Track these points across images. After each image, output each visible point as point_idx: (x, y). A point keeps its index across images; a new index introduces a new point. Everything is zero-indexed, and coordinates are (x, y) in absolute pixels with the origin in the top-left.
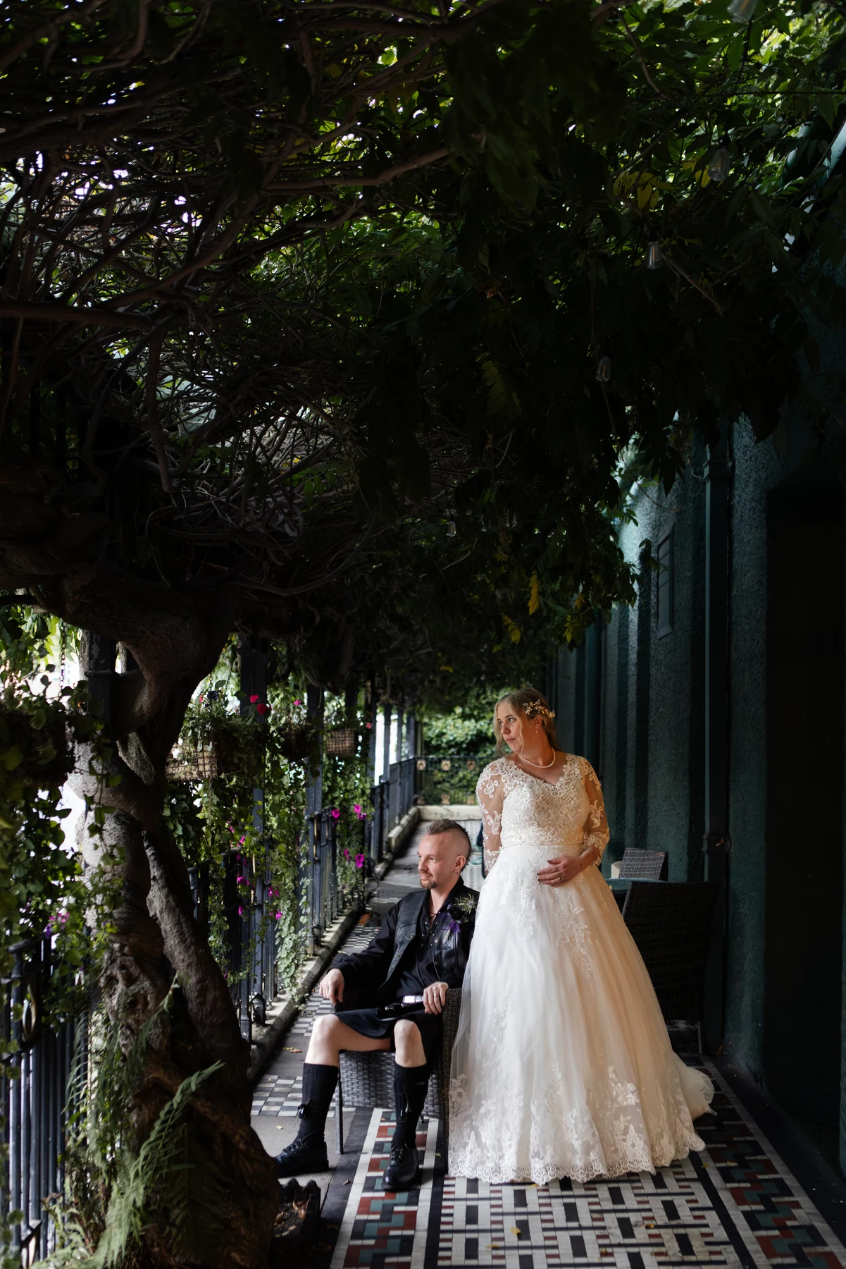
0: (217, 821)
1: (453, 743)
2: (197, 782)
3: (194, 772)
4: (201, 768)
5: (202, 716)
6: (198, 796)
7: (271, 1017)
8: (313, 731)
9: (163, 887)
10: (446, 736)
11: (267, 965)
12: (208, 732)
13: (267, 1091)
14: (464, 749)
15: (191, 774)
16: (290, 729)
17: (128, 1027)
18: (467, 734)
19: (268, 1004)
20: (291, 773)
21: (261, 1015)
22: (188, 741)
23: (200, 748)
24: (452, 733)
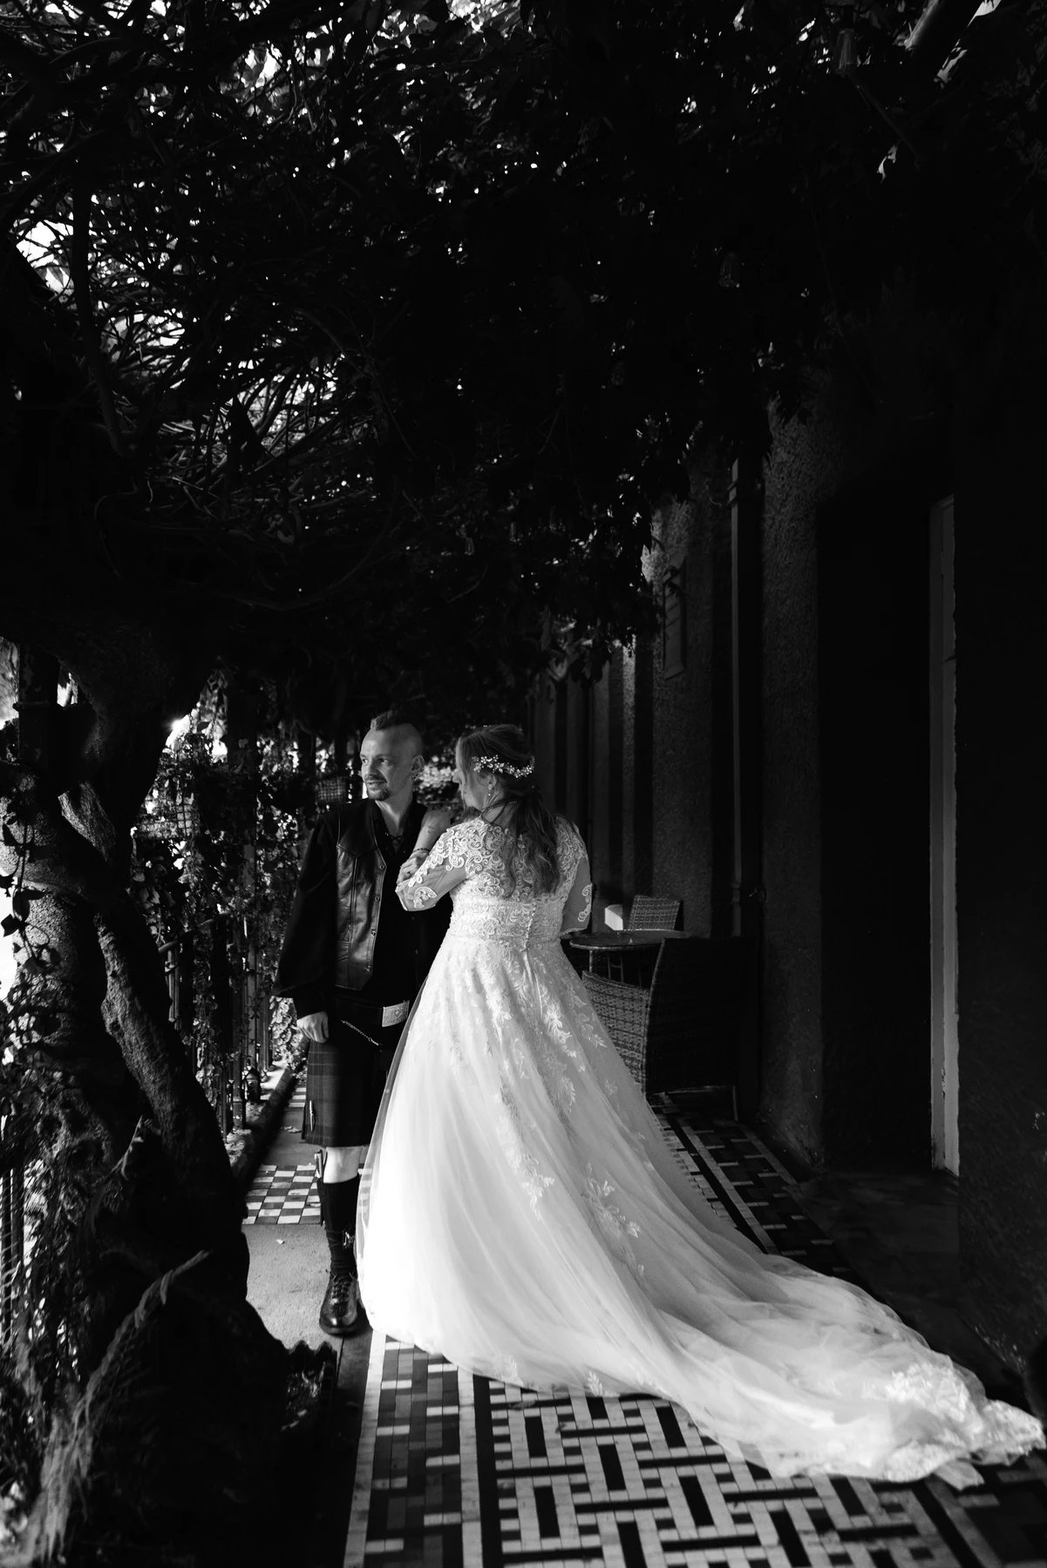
0: (202, 883)
1: (430, 790)
2: (178, 840)
3: (173, 830)
4: (181, 825)
5: (182, 763)
6: (179, 856)
7: (267, 1091)
8: (308, 780)
9: (126, 986)
10: (424, 784)
11: (262, 1032)
12: (189, 782)
13: (264, 1188)
14: (440, 795)
15: (169, 831)
16: (283, 778)
17: (76, 1185)
18: (442, 781)
19: (263, 1075)
20: (285, 823)
21: (256, 1091)
22: (165, 793)
23: (179, 801)
24: (428, 780)
